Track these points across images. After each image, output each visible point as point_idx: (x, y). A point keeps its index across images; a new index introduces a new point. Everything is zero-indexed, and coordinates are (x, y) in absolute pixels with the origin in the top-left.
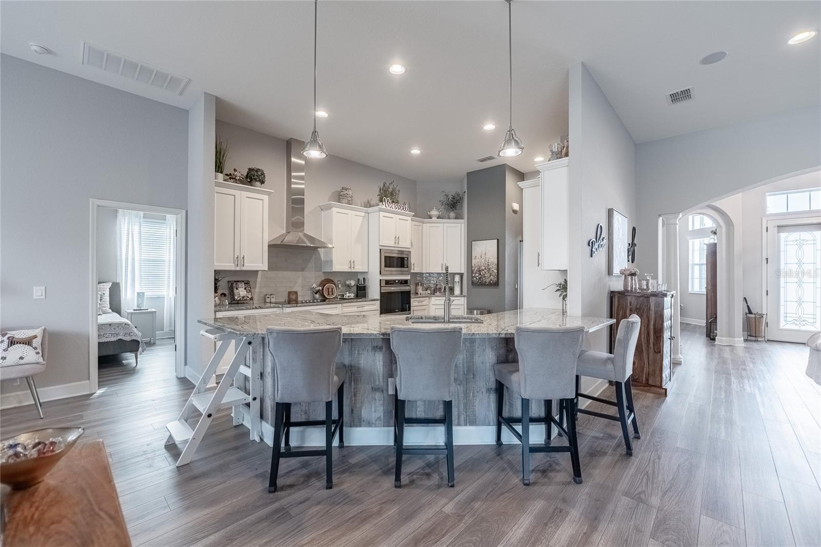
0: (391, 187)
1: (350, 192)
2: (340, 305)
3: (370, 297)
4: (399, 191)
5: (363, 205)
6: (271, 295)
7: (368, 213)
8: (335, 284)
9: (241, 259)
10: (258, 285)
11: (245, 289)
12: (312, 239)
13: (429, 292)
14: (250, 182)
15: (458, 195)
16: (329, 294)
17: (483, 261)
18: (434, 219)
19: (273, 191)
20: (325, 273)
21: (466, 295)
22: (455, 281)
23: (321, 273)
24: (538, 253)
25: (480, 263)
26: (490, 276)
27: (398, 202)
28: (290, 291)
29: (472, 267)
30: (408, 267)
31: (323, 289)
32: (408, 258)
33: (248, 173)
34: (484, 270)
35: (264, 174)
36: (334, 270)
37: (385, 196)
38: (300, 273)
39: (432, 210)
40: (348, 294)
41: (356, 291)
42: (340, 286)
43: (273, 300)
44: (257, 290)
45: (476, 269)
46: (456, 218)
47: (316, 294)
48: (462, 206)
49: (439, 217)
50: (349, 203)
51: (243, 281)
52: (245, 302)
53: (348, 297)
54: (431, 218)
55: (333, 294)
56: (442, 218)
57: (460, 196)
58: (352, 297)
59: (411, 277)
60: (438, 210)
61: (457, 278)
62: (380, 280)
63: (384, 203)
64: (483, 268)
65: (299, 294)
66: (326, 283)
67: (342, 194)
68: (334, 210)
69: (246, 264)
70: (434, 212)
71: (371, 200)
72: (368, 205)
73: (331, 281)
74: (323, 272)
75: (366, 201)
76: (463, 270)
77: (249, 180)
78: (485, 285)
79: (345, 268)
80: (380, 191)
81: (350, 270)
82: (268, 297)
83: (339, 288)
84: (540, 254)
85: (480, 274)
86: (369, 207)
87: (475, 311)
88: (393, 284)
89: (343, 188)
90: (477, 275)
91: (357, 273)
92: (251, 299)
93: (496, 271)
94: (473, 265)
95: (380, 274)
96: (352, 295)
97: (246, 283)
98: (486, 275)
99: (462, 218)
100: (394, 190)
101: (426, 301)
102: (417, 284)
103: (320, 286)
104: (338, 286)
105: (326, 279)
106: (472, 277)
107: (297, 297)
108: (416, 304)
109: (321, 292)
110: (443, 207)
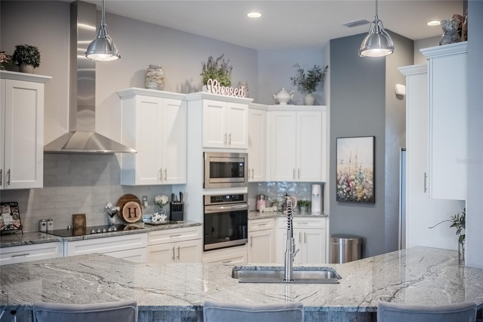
0: (220, 63)
1: (161, 72)
2: (146, 234)
3: (189, 219)
4: (231, 69)
5: (180, 88)
6: (48, 220)
7: (187, 101)
8: (139, 202)
9: (6, 174)
10: (29, 208)
11: (11, 214)
12: (106, 141)
13: (275, 208)
14: (19, 65)
15: (318, 71)
16: (130, 217)
17: (353, 167)
18: (283, 105)
19: (51, 77)
20: (125, 187)
21: (329, 215)
22: (313, 193)
23: (119, 187)
24: (425, 174)
25: (348, 170)
26: (363, 188)
27: (229, 85)
28: (75, 213)
29: (337, 175)
30: (243, 177)
31: (121, 210)
32: (243, 163)
33: (16, 53)
34: (353, 180)
35: (38, 53)
36: (137, 183)
37: (211, 77)
38: (89, 189)
39: (279, 92)
40: (157, 216)
41: (169, 210)
42: (146, 204)
43: (51, 228)
44: (28, 214)
45: (343, 178)
46: (315, 103)
47: (112, 216)
48: (323, 86)
49: (290, 102)
50: (159, 88)
51: (8, 203)
52: (12, 232)
53: (158, 220)
54: (279, 103)
55: (136, 216)
56: (295, 104)
57: (320, 71)
58: (164, 222)
59: (248, 190)
60: (288, 92)
61: (316, 190)
62: (204, 196)
63: (209, 86)
64: (353, 177)
65: (88, 217)
66: (126, 200)
67: (149, 74)
68: (138, 98)
69: (12, 181)
70: (283, 96)
71: (192, 80)
72: (187, 89)
73: (133, 198)
74: (123, 186)
75: (184, 82)
76: (325, 178)
77: (17, 63)
78: (356, 201)
79: (153, 180)
80: (204, 69)
81: (160, 183)
82: (44, 225)
83: (145, 207)
84: (427, 175)
85: (349, 186)
86: (189, 92)
87: (341, 240)
88: (222, 201)
89: (150, 66)
90: (344, 186)
91: (171, 186)
92: (20, 228)
93: (371, 182)
94: (338, 172)
95: (204, 187)
96: (163, 218)
97: (13, 206)
98: (357, 188)
99: (324, 104)
100: (224, 67)
101: (270, 223)
102: (258, 198)
103: (117, 205)
104: (143, 205)
105: (126, 195)
106: (338, 190)
107: (85, 222)
108: (256, 227)
109: (119, 214)
110: (296, 87)
